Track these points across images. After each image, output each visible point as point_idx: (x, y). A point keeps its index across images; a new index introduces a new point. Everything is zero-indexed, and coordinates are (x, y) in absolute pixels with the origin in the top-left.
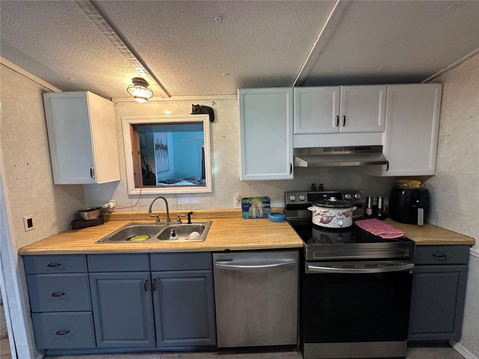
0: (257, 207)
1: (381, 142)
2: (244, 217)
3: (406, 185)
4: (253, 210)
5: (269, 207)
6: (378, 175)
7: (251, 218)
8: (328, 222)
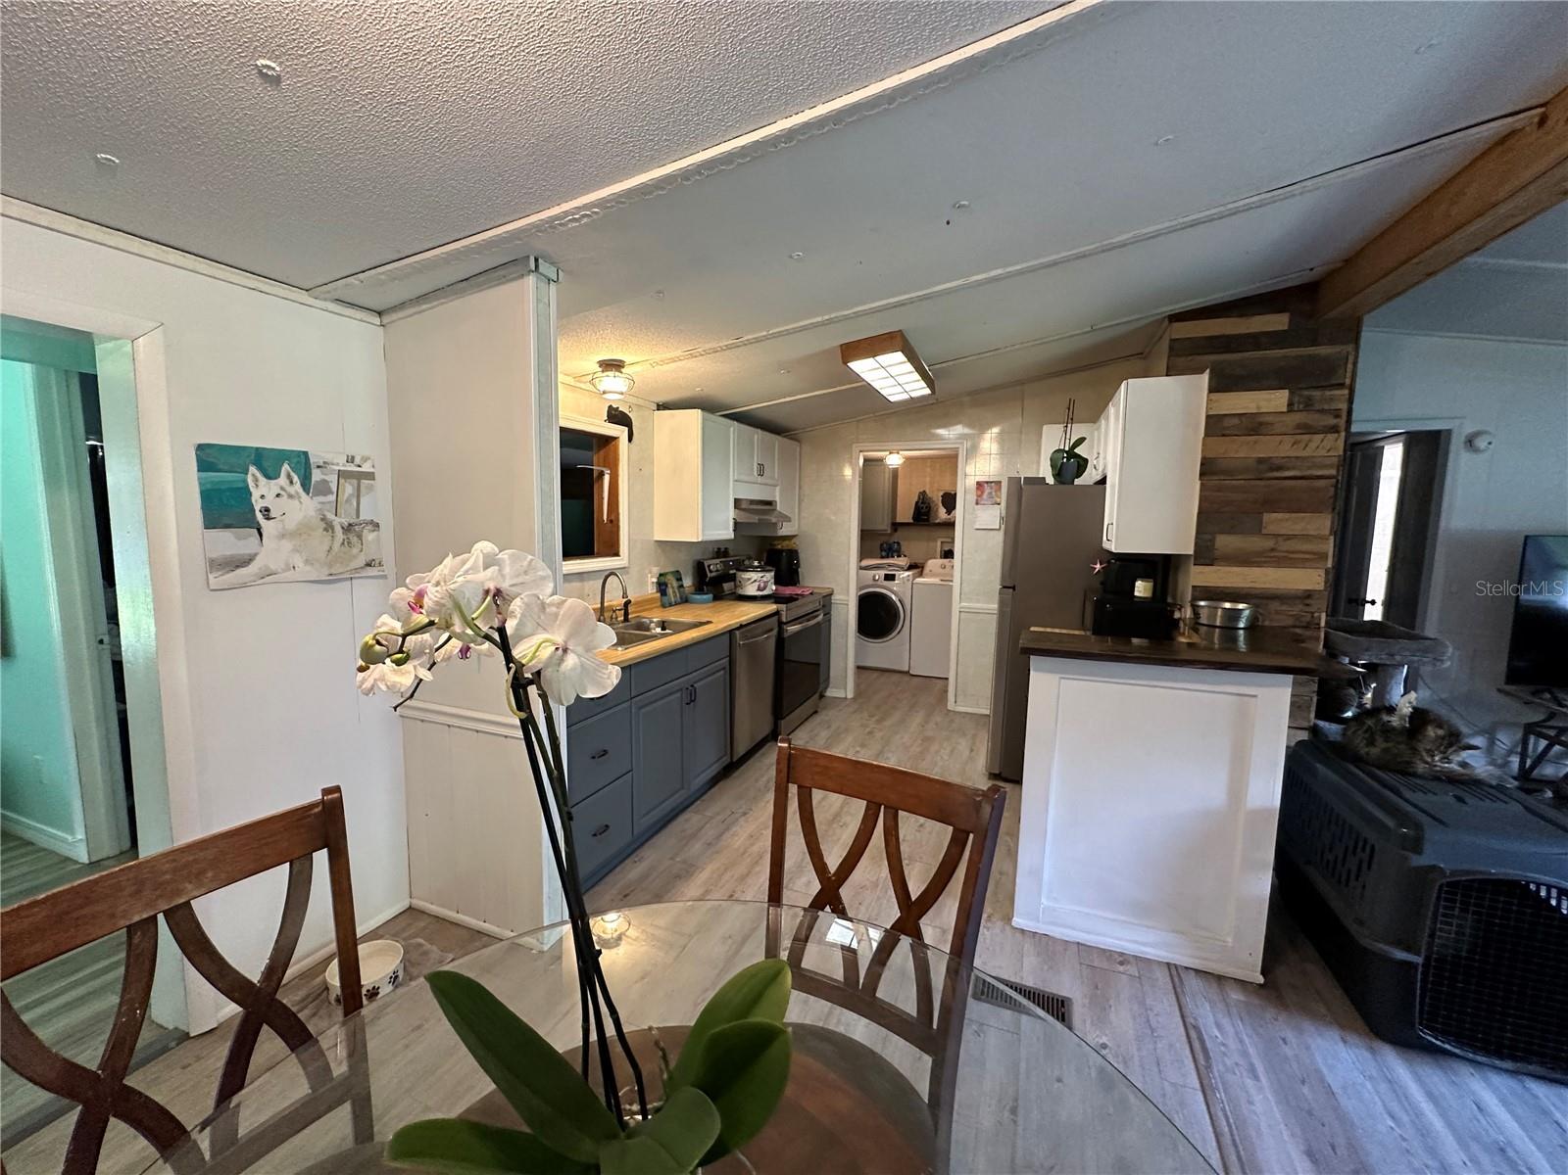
0: (673, 588)
1: (775, 497)
2: (663, 606)
3: (779, 547)
4: (670, 591)
5: (682, 586)
6: (775, 535)
7: (671, 605)
8: (764, 588)
